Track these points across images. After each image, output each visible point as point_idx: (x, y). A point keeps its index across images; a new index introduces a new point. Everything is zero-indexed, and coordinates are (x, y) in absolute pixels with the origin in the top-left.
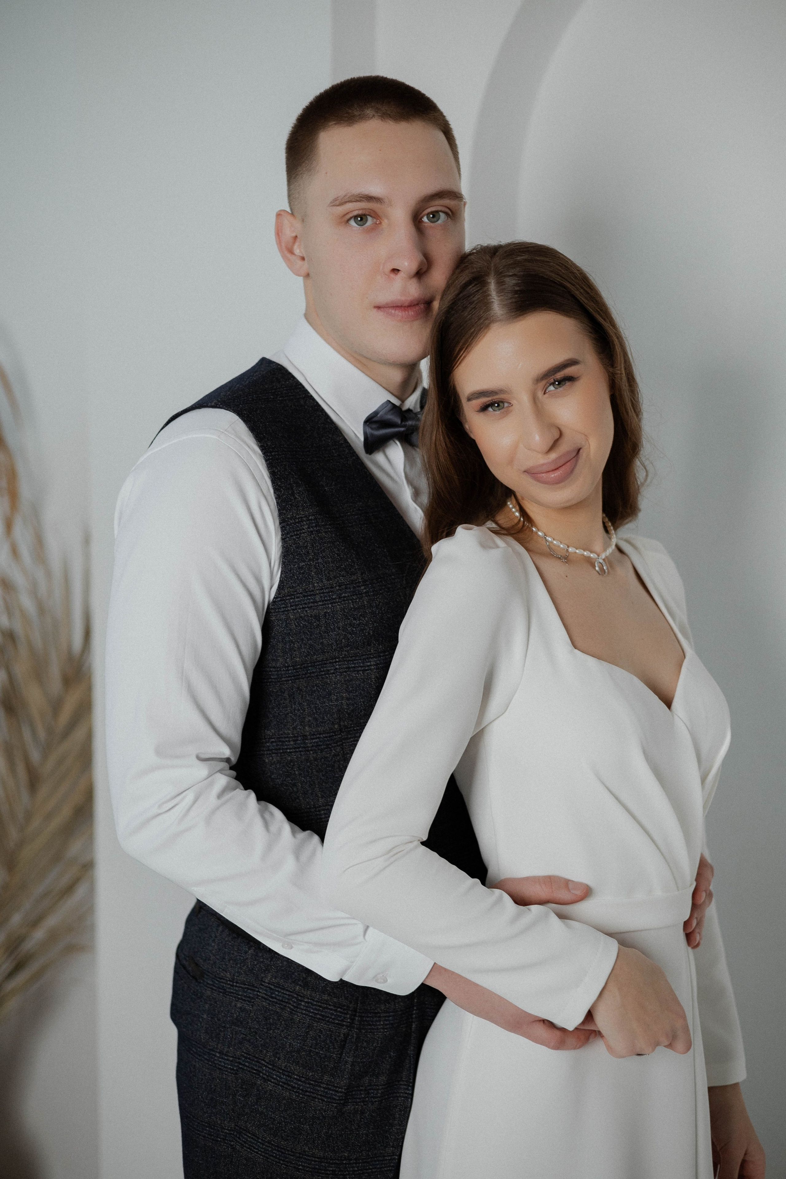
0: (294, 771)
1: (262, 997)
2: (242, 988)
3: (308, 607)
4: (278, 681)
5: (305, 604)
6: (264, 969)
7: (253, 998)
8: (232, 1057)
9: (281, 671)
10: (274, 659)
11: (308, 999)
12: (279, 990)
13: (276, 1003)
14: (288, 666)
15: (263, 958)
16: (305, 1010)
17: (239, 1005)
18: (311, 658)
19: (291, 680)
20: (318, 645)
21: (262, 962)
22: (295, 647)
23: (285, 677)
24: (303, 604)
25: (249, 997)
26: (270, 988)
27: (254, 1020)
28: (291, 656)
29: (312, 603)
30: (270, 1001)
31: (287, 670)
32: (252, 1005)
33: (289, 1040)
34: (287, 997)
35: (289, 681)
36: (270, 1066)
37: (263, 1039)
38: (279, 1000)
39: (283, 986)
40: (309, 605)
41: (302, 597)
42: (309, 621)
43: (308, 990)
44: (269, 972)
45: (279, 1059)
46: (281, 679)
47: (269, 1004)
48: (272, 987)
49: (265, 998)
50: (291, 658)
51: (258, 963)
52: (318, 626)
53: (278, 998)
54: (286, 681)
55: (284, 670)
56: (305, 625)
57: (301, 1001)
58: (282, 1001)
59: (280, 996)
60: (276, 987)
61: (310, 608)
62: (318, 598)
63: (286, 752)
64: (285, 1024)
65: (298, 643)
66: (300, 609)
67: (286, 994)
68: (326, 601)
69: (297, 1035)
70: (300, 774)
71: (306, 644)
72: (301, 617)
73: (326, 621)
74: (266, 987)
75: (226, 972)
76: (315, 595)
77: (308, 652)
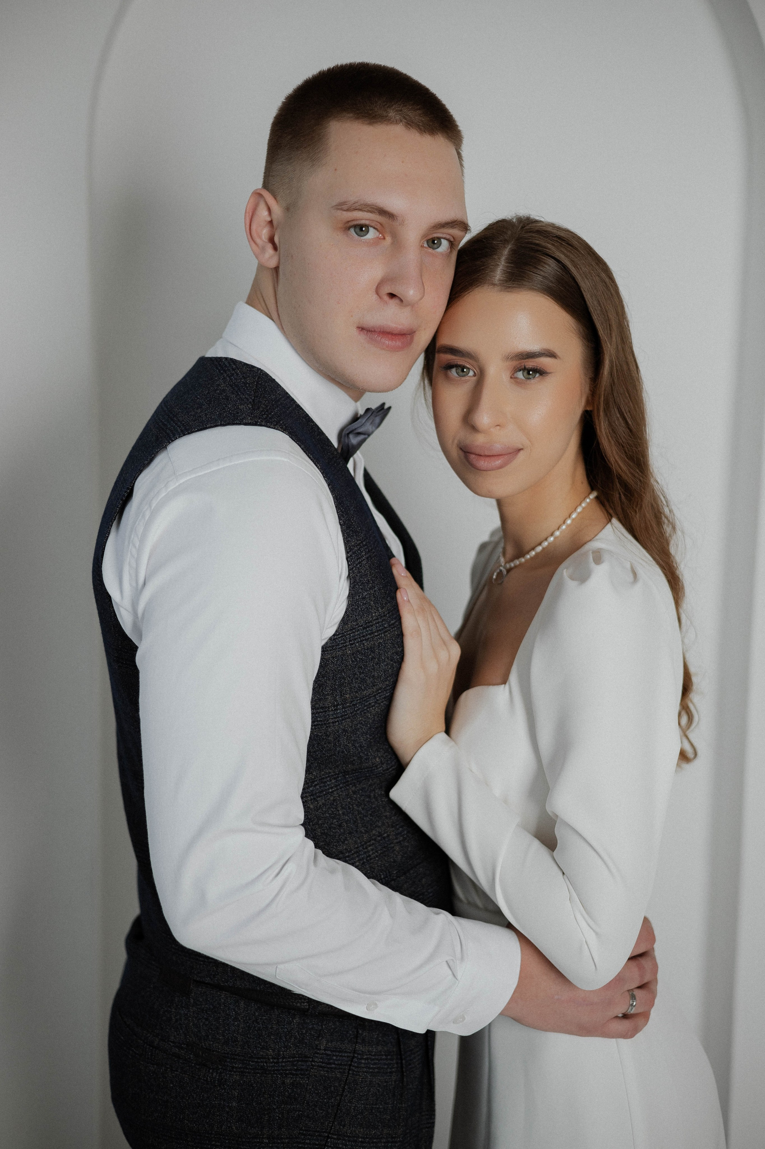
0: (338, 811)
1: (318, 1066)
2: (290, 1062)
3: (365, 640)
4: (324, 724)
5: (364, 636)
6: (316, 1035)
7: (307, 1070)
8: (287, 1138)
9: (329, 711)
10: (322, 699)
11: (367, 1055)
12: (337, 1054)
13: (335, 1068)
14: (338, 705)
15: (313, 1024)
16: (366, 1068)
17: (288, 1081)
18: (361, 694)
19: (338, 721)
20: (370, 678)
21: (312, 1028)
22: (346, 683)
23: (332, 719)
24: (362, 637)
25: (302, 1070)
26: (326, 1054)
27: (313, 1093)
28: (341, 693)
29: (369, 634)
30: (328, 1068)
31: (335, 710)
32: (308, 1078)
33: (354, 1104)
34: (346, 1059)
35: (336, 722)
36: (335, 1137)
37: (324, 1110)
38: (338, 1065)
39: (340, 1048)
40: (367, 637)
41: (362, 630)
42: (365, 654)
43: (365, 1046)
44: (323, 1038)
45: (344, 1126)
46: (328, 720)
47: (327, 1071)
48: (329, 1052)
49: (321, 1067)
50: (341, 695)
51: (307, 1031)
52: (373, 658)
53: (336, 1062)
54: (333, 723)
55: (332, 710)
56: (361, 659)
57: (361, 1059)
58: (341, 1065)
59: (339, 1060)
60: (334, 1051)
61: (366, 640)
62: (374, 628)
63: (328, 793)
64: (348, 1088)
65: (350, 678)
66: (357, 642)
67: (345, 1056)
68: (380, 630)
69: (361, 1095)
70: (343, 814)
71: (357, 679)
72: (358, 651)
73: (379, 652)
74: (323, 1054)
75: (268, 1050)
76: (372, 626)
77: (359, 687)
